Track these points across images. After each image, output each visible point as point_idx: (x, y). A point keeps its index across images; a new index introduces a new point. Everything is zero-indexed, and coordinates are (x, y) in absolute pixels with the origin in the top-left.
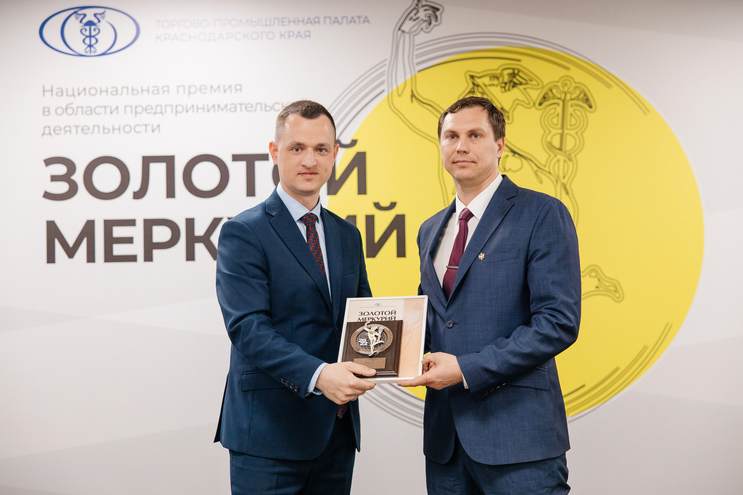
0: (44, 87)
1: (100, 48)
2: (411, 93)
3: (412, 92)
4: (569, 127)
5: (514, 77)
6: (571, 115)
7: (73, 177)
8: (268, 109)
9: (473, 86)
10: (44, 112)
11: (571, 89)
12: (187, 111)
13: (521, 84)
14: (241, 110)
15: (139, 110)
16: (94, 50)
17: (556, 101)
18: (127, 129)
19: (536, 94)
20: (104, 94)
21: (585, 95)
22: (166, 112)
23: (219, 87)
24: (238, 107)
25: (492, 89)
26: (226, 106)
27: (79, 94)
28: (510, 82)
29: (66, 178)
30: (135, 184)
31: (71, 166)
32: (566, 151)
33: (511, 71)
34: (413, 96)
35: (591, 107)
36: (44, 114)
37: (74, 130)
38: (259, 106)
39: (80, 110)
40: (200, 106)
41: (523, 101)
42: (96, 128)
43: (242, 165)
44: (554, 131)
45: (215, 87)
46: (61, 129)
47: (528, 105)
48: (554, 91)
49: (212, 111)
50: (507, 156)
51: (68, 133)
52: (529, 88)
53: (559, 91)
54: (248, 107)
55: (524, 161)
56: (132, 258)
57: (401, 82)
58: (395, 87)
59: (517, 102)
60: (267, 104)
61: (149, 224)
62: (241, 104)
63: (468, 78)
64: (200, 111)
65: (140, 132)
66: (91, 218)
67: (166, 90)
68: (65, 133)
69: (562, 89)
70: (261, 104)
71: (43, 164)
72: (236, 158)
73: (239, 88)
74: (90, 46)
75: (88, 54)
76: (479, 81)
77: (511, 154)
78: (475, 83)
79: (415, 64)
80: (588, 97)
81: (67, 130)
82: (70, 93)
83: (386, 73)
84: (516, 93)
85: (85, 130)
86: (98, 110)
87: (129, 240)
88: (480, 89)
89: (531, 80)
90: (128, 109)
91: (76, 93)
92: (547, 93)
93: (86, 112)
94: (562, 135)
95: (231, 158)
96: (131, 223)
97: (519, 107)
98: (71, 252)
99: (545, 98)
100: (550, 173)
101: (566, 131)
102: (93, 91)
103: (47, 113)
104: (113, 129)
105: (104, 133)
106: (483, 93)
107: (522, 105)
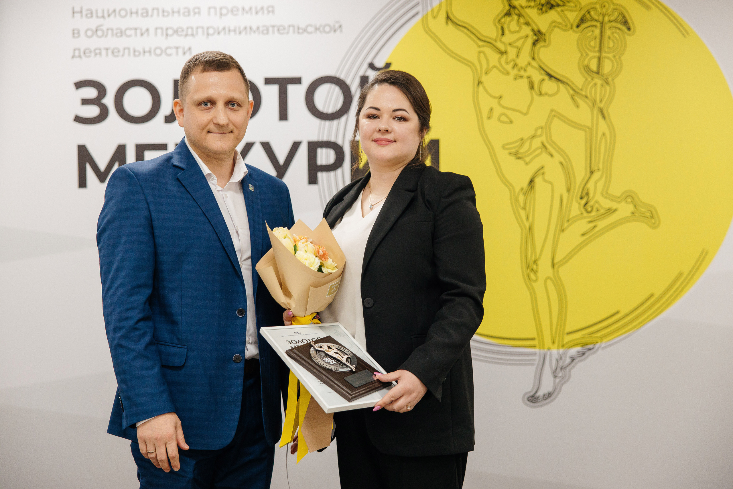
0: (73, 8)
2: (446, 15)
3: (447, 13)
4: (607, 50)
6: (609, 38)
7: (104, 101)
8: (301, 31)
9: (509, 9)
10: (74, 34)
11: (609, 11)
12: (219, 33)
13: (558, 5)
14: (273, 32)
15: (170, 32)
17: (594, 23)
18: (158, 52)
19: (573, 16)
21: (624, 17)
22: (197, 33)
23: (251, 8)
24: (271, 29)
25: (529, 11)
26: (258, 28)
27: (109, 16)
28: (547, 3)
29: (97, 101)
30: (166, 108)
31: (101, 90)
32: (604, 74)
34: (448, 18)
35: (629, 29)
36: (74, 37)
37: (104, 52)
38: (291, 28)
39: (110, 32)
40: (232, 28)
41: (561, 24)
42: (127, 51)
43: (275, 89)
44: (591, 54)
45: (247, 8)
46: (91, 52)
47: (565, 27)
48: (592, 13)
49: (243, 33)
50: (543, 80)
51: (98, 56)
52: (566, 10)
53: (597, 13)
54: (280, 29)
55: (561, 85)
57: (436, 4)
58: (429, 9)
59: (554, 24)
60: (300, 27)
62: (273, 26)
64: (232, 33)
65: (171, 55)
66: (122, 142)
67: (197, 11)
68: (95, 56)
69: (600, 11)
70: (293, 26)
71: (74, 87)
72: (268, 81)
73: (271, 10)
76: (516, 3)
77: (547, 78)
78: (511, 5)
80: (626, 19)
81: (98, 52)
82: (100, 14)
84: (553, 15)
85: (115, 52)
86: (128, 32)
88: (516, 10)
89: (568, 2)
90: (159, 31)
91: (106, 15)
92: (584, 15)
93: (116, 34)
94: (599, 58)
95: (262, 81)
96: (162, 147)
97: (556, 30)
98: (102, 176)
99: (582, 20)
100: (586, 97)
101: (604, 54)
102: (123, 13)
103: (77, 35)
104: (144, 52)
105: (134, 55)
106: (520, 15)
107: (559, 28)
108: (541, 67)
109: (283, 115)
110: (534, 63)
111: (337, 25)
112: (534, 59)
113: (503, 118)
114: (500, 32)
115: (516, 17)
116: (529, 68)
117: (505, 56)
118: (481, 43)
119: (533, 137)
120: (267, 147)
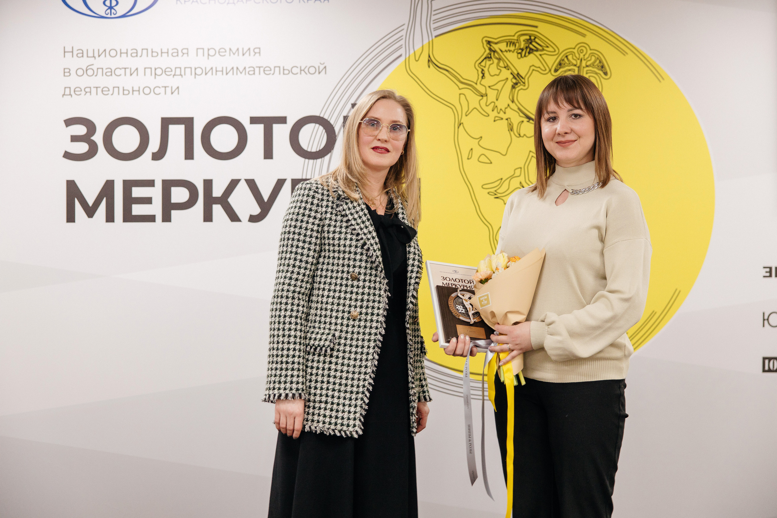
0: (65, 48)
1: (121, 10)
2: (428, 58)
3: (429, 56)
5: (531, 43)
7: (93, 138)
8: (286, 72)
9: (489, 52)
10: (64, 72)
11: (586, 56)
12: (206, 74)
13: (537, 50)
14: (260, 73)
15: (159, 72)
16: (115, 13)
17: (572, 67)
18: (147, 91)
19: (552, 61)
20: (124, 55)
21: (601, 62)
22: (185, 75)
23: (238, 49)
24: (257, 70)
25: (508, 55)
26: (245, 68)
27: (99, 56)
28: (527, 48)
29: (86, 138)
30: (154, 145)
31: (91, 127)
33: (528, 37)
34: (430, 60)
35: (606, 74)
36: (64, 75)
37: (94, 91)
38: (277, 69)
39: (100, 71)
40: (219, 69)
41: (539, 67)
42: (116, 89)
43: (260, 128)
45: (234, 50)
46: (81, 90)
47: (544, 71)
48: (570, 57)
49: (230, 74)
50: (523, 121)
51: (88, 94)
52: (545, 54)
53: (574, 58)
54: (266, 70)
56: (151, 219)
57: (418, 47)
58: (412, 52)
59: (533, 68)
60: (285, 68)
61: (168, 185)
62: (260, 67)
63: (485, 43)
64: (219, 74)
65: (159, 94)
66: (110, 178)
67: (185, 52)
68: (85, 95)
69: (577, 55)
70: (279, 67)
71: (63, 124)
72: (254, 120)
73: (258, 51)
74: (111, 8)
75: (109, 16)
76: (496, 47)
77: (526, 120)
78: (492, 47)
79: (432, 30)
80: (603, 64)
81: (88, 91)
82: (90, 54)
83: (404, 37)
84: (532, 59)
85: (105, 91)
86: (118, 72)
87: (148, 201)
88: (496, 54)
89: (548, 47)
90: (148, 71)
91: (96, 55)
92: (562, 60)
93: (106, 73)
95: (248, 120)
96: (150, 183)
97: (535, 73)
98: (90, 211)
99: (560, 65)
102: (113, 53)
103: (68, 74)
104: (133, 91)
105: (124, 94)
106: (499, 59)
107: (538, 71)
108: (519, 109)
109: (268, 154)
110: (513, 106)
111: (322, 67)
112: (513, 101)
113: (483, 159)
114: (481, 75)
115: (496, 61)
116: (508, 110)
117: (485, 98)
118: (461, 86)
119: (512, 177)
120: (252, 184)
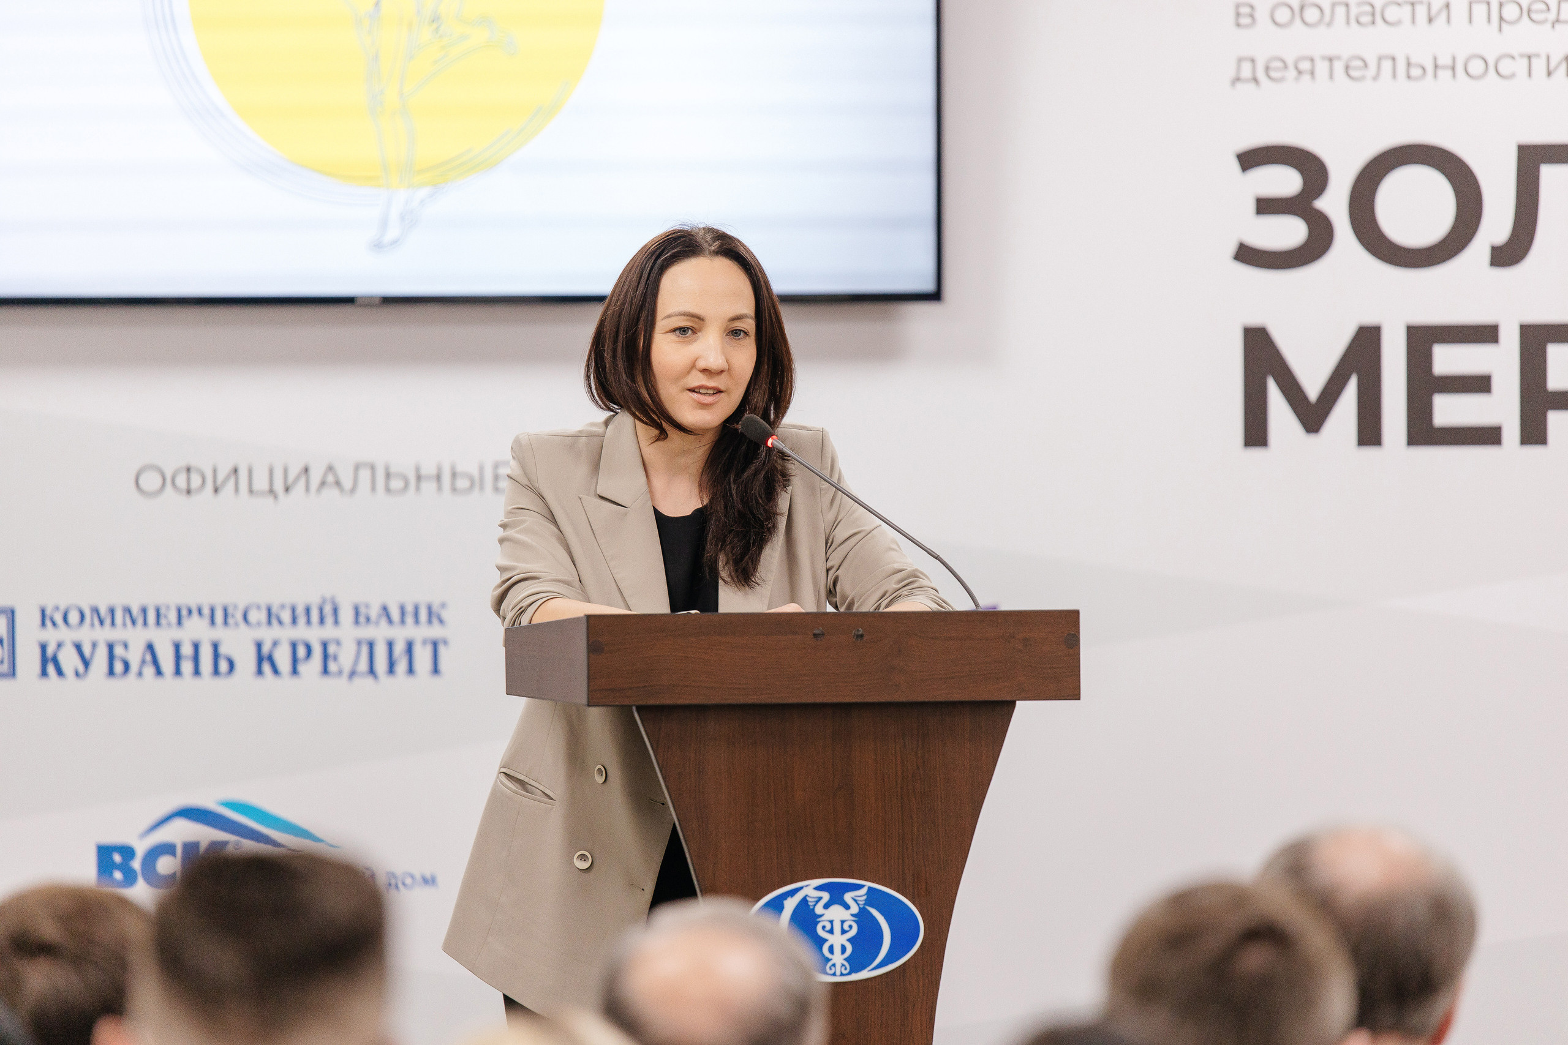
7: (1322, 204)
10: (1238, 15)
15: (1511, 12)
18: (1476, 67)
29: (1300, 205)
30: (1496, 224)
31: (1314, 172)
36: (1238, 24)
37: (1322, 68)
39: (1340, 11)
42: (1387, 65)
46: (1286, 67)
51: (1306, 78)
56: (1489, 436)
61: (1536, 339)
65: (1512, 76)
66: (1369, 320)
68: (1297, 79)
71: (1235, 165)
81: (1304, 67)
85: (1353, 68)
86: (1392, 13)
87: (1480, 384)
93: (1358, 18)
96: (1487, 334)
98: (1312, 416)
103: (1247, 21)
104: (1436, 67)
105: (1409, 77)
